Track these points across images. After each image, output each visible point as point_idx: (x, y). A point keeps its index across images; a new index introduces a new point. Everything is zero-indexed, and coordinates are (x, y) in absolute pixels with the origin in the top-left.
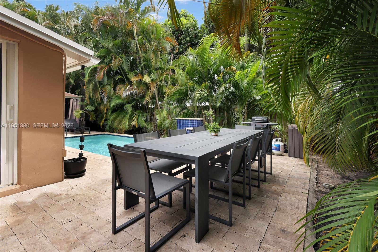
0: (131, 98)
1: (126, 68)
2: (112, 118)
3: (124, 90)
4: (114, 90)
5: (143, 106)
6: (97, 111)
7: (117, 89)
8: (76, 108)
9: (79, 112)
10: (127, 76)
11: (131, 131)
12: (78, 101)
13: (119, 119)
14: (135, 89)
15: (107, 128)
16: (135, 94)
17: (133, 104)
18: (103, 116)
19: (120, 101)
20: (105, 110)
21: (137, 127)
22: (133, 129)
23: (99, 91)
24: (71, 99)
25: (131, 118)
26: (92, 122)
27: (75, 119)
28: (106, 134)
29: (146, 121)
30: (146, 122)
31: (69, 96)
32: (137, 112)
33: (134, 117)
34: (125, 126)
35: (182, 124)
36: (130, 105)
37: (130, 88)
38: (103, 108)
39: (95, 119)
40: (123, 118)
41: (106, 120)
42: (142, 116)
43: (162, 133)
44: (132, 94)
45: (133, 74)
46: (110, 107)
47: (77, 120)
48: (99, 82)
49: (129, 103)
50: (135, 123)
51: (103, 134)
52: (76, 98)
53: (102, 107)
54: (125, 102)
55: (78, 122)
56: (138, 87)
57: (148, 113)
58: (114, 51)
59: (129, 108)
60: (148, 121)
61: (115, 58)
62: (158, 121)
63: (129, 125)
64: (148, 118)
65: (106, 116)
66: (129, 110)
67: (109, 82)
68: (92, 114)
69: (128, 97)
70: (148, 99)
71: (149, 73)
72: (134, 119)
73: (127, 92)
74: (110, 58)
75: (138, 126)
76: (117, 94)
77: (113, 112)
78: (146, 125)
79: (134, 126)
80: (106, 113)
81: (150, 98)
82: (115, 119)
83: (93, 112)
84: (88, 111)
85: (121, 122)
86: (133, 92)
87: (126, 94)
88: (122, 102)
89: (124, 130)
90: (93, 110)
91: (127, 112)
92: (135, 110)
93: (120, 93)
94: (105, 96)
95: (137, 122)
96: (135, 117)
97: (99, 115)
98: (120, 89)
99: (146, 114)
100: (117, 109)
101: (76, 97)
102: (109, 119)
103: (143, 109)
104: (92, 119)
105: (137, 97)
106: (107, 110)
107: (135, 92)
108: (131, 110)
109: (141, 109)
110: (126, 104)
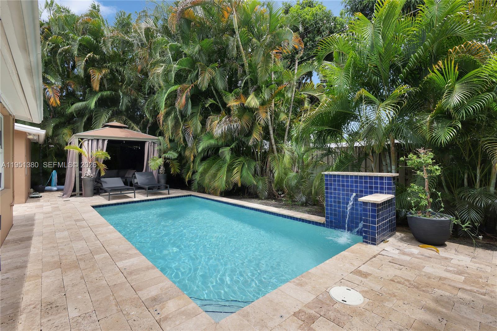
0: (229, 137)
1: (221, 85)
2: (201, 169)
3: (218, 123)
4: (203, 123)
5: (248, 148)
6: (181, 159)
7: (208, 122)
8: (153, 155)
9: (156, 160)
10: (223, 100)
11: (230, 191)
12: (156, 144)
13: (212, 171)
14: (236, 122)
15: (195, 185)
16: (236, 130)
17: (233, 146)
18: (190, 166)
19: (212, 142)
20: (192, 157)
21: (239, 185)
22: (233, 188)
23: (182, 126)
24: (146, 141)
25: (230, 170)
26: (174, 175)
27: (152, 171)
28: (192, 195)
29: (255, 174)
30: (254, 176)
31: (144, 137)
32: (240, 160)
33: (235, 168)
34: (222, 183)
35: (339, 185)
36: (228, 148)
37: (227, 120)
38: (189, 154)
39: (178, 171)
40: (219, 170)
41: (194, 173)
42: (248, 166)
43: (280, 195)
44: (229, 129)
45: (232, 95)
46: (197, 152)
47: (155, 173)
48: (181, 112)
49: (227, 145)
50: (236, 177)
51: (189, 196)
52: (154, 141)
53: (187, 153)
54: (220, 143)
55: (156, 177)
56: (240, 117)
57: (258, 161)
58: (203, 59)
59: (226, 152)
60: (258, 175)
61: (204, 70)
62: (276, 175)
63: (227, 182)
64: (259, 169)
65: (193, 167)
66: (227, 156)
67: (195, 111)
68: (174, 163)
69: (224, 135)
70: (256, 136)
71: (258, 91)
72: (235, 171)
73: (222, 127)
74: (196, 71)
75: (242, 185)
76: (208, 131)
77: (203, 159)
78: (254, 182)
79: (236, 185)
80: (193, 162)
81: (261, 134)
82: (205, 172)
83: (176, 161)
84: (169, 159)
85: (214, 176)
86: (232, 127)
87: (220, 130)
88: (216, 143)
89: (219, 190)
90: (176, 157)
91: (224, 161)
92: (236, 156)
93: (212, 129)
94: (189, 135)
95: (241, 177)
96: (237, 168)
97: (185, 165)
98: (212, 121)
99: (254, 163)
100: (210, 156)
101: (153, 139)
102: (197, 172)
103: (250, 154)
104: (175, 171)
105: (238, 134)
106: (195, 157)
107: (235, 126)
108: (229, 157)
109: (247, 155)
110: (222, 146)
